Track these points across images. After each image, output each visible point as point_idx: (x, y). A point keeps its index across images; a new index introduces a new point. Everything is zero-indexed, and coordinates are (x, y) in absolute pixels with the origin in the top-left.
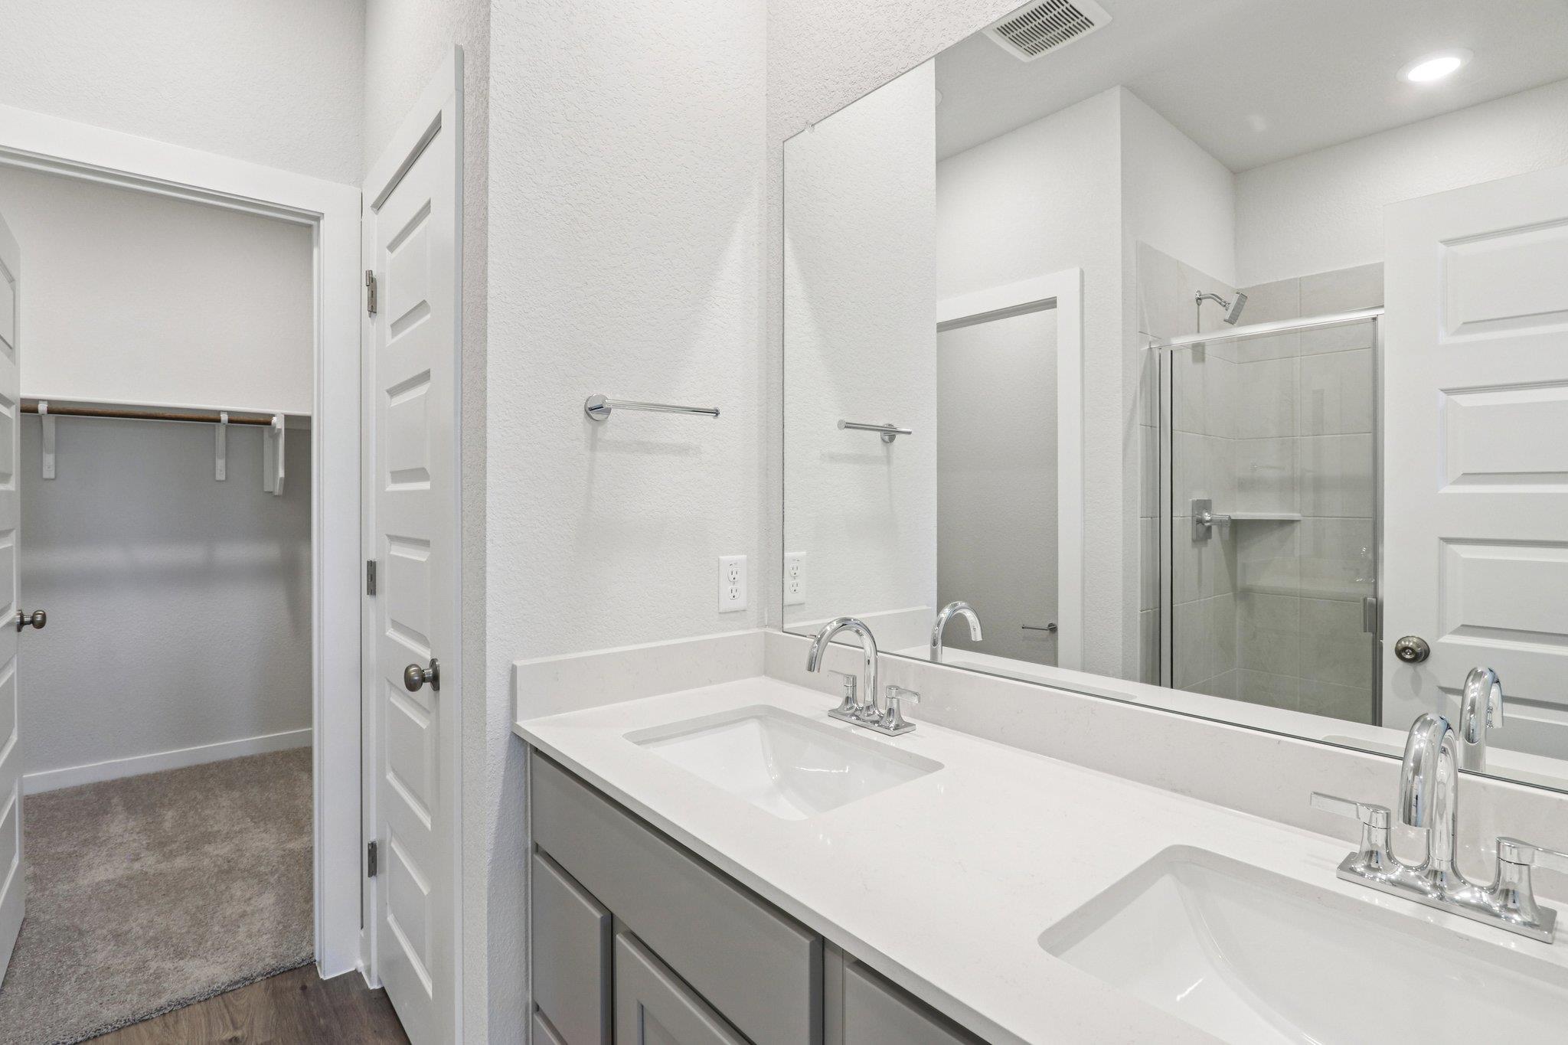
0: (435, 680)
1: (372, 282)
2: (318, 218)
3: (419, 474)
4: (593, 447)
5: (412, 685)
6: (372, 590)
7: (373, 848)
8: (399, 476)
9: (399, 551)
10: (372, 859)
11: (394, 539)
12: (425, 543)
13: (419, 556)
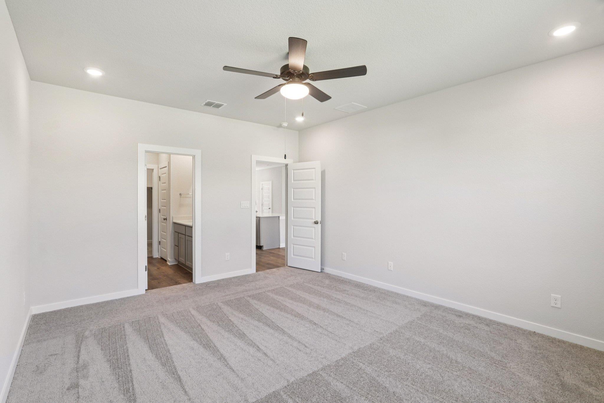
0: (166, 219)
1: (160, 177)
2: (153, 169)
3: (165, 200)
4: (180, 198)
5: (164, 220)
6: (160, 212)
7: (160, 242)
8: (163, 199)
9: (163, 207)
10: (160, 243)
11: (162, 206)
12: (165, 206)
13: (165, 208)
